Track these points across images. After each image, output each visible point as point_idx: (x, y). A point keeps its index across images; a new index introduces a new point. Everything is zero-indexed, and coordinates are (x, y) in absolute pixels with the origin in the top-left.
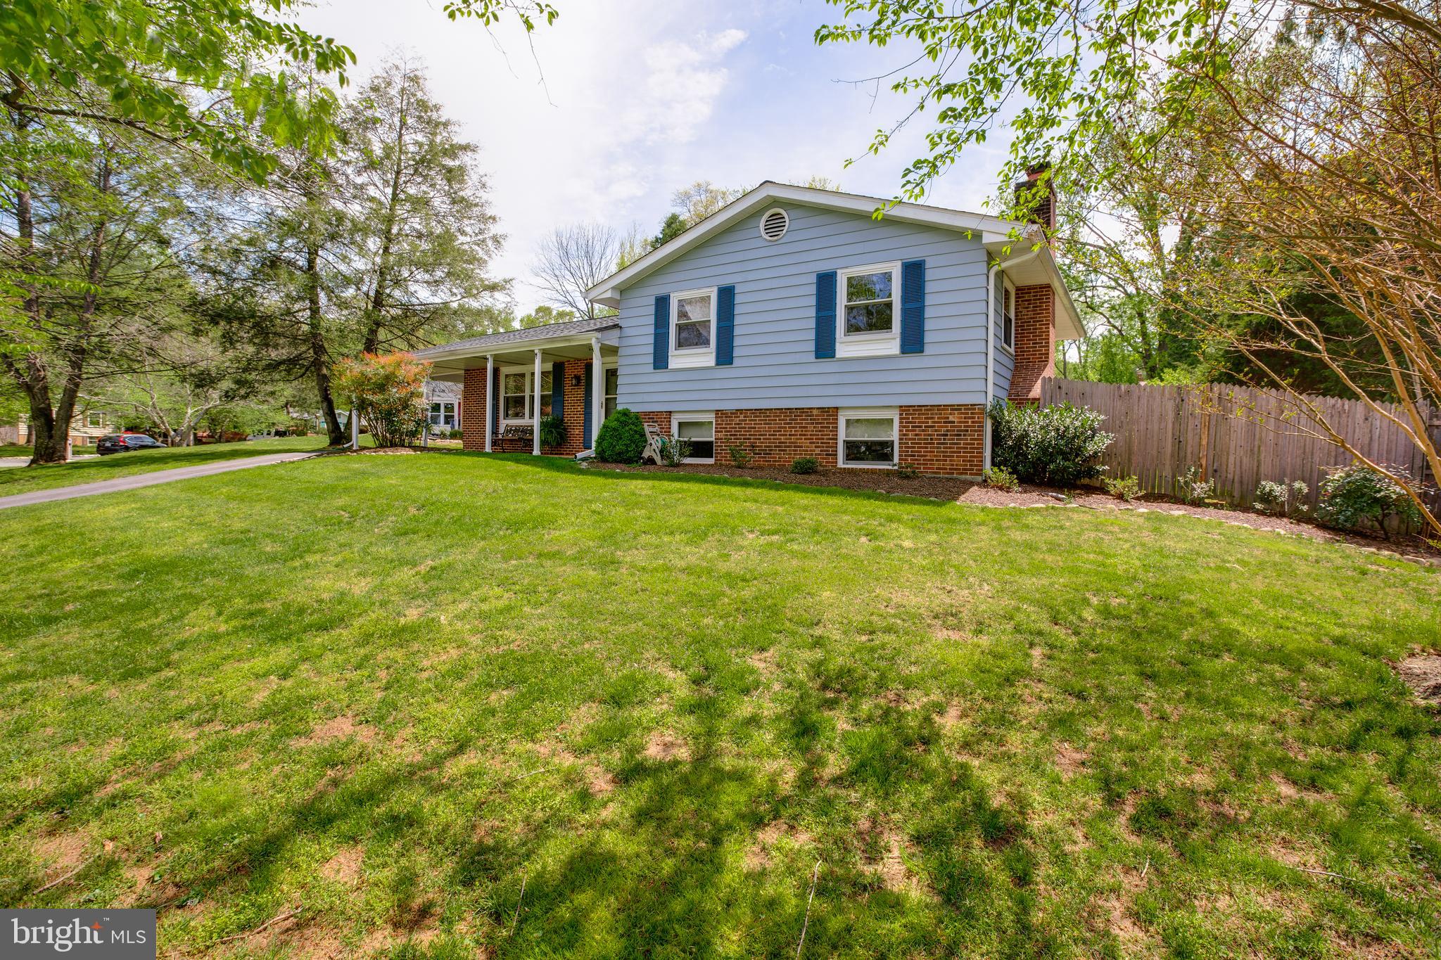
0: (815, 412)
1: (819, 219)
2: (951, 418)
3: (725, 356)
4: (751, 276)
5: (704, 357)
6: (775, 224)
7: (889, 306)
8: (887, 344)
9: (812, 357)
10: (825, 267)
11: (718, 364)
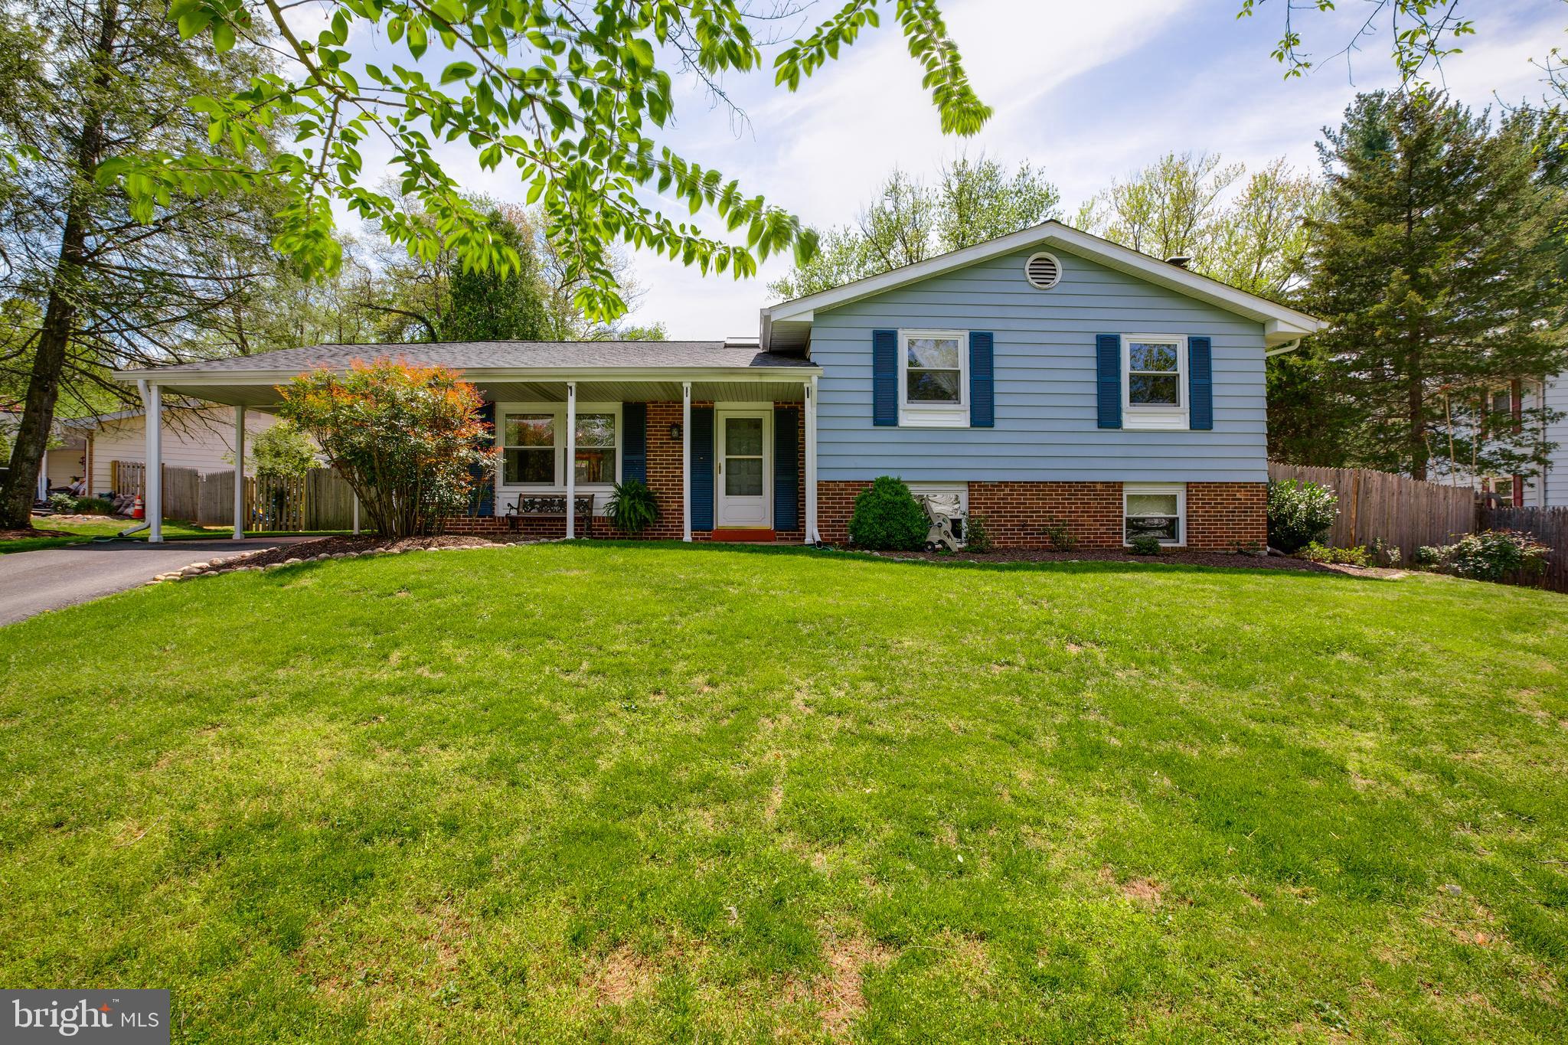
0: (1099, 487)
1: (1094, 276)
2: (1238, 496)
3: (983, 415)
4: (1014, 325)
5: (955, 416)
6: (1043, 270)
7: (1175, 378)
8: (1174, 419)
9: (1093, 426)
10: (1108, 329)
11: (972, 426)
